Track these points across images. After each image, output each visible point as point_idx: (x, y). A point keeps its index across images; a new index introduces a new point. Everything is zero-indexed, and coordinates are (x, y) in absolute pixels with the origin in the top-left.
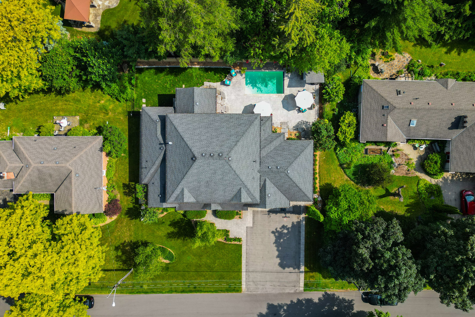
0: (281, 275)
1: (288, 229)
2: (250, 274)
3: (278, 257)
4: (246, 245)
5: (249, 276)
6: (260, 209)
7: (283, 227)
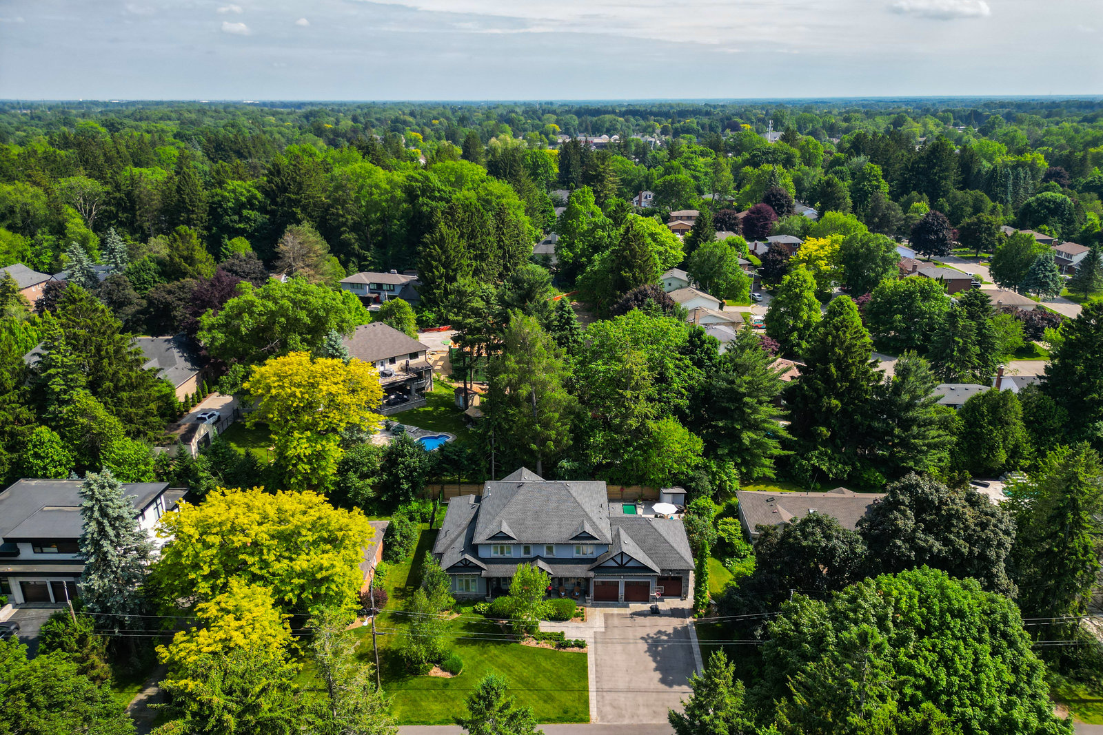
0: (665, 696)
1: (668, 635)
2: (605, 694)
3: (656, 669)
4: (596, 655)
5: (603, 697)
6: (615, 611)
7: (660, 632)
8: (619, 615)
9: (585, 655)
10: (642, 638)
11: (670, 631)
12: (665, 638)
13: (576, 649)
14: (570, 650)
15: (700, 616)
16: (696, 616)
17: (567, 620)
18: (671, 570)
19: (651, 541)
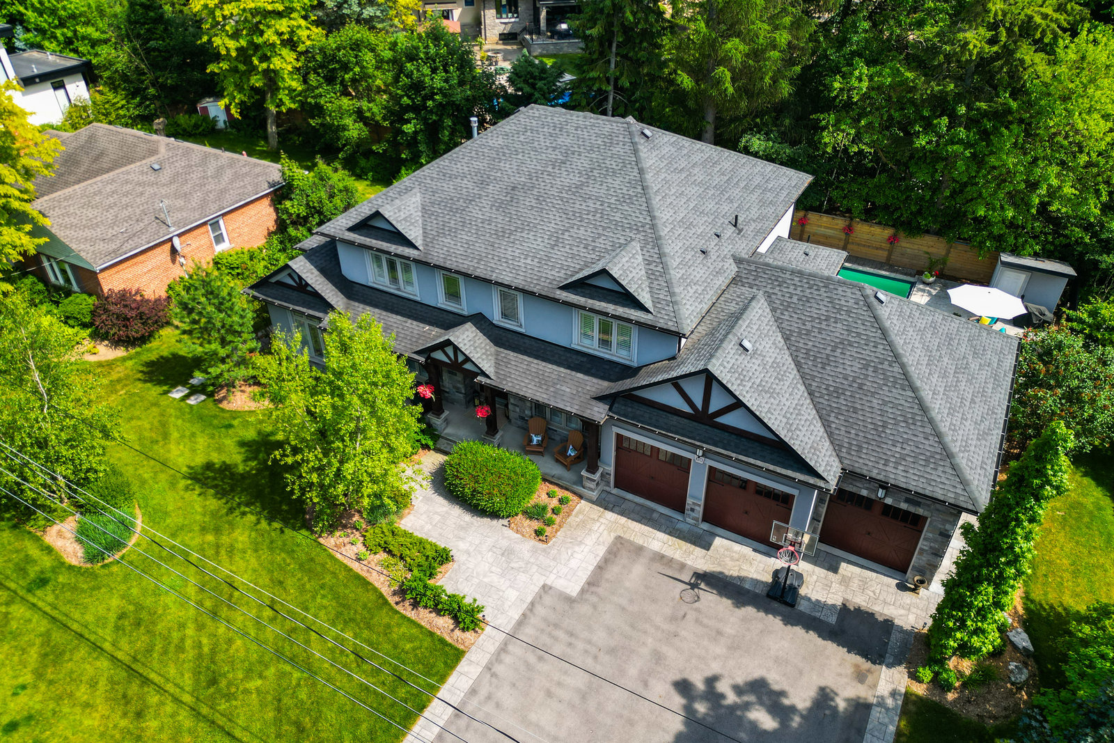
4: (488, 668)
6: (657, 541)
7: (759, 689)
8: (659, 558)
9: (454, 656)
10: (683, 687)
11: (801, 698)
12: (764, 720)
13: (443, 624)
14: (425, 617)
15: (940, 684)
16: (926, 674)
17: (494, 515)
18: (883, 485)
19: (852, 367)
